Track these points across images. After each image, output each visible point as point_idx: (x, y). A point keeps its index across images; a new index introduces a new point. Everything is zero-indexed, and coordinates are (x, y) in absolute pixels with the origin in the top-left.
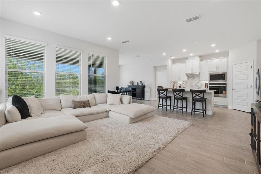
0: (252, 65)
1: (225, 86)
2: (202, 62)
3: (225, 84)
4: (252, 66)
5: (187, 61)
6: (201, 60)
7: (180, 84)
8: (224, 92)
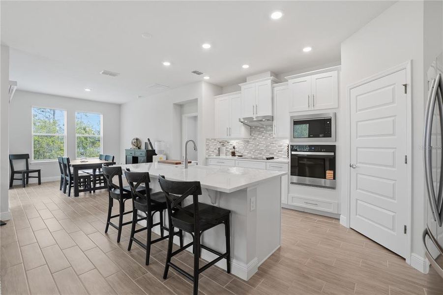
0: (409, 83)
1: (332, 154)
2: (279, 88)
3: (332, 148)
4: (405, 86)
5: (243, 86)
6: (274, 82)
7: (234, 148)
8: (329, 174)
